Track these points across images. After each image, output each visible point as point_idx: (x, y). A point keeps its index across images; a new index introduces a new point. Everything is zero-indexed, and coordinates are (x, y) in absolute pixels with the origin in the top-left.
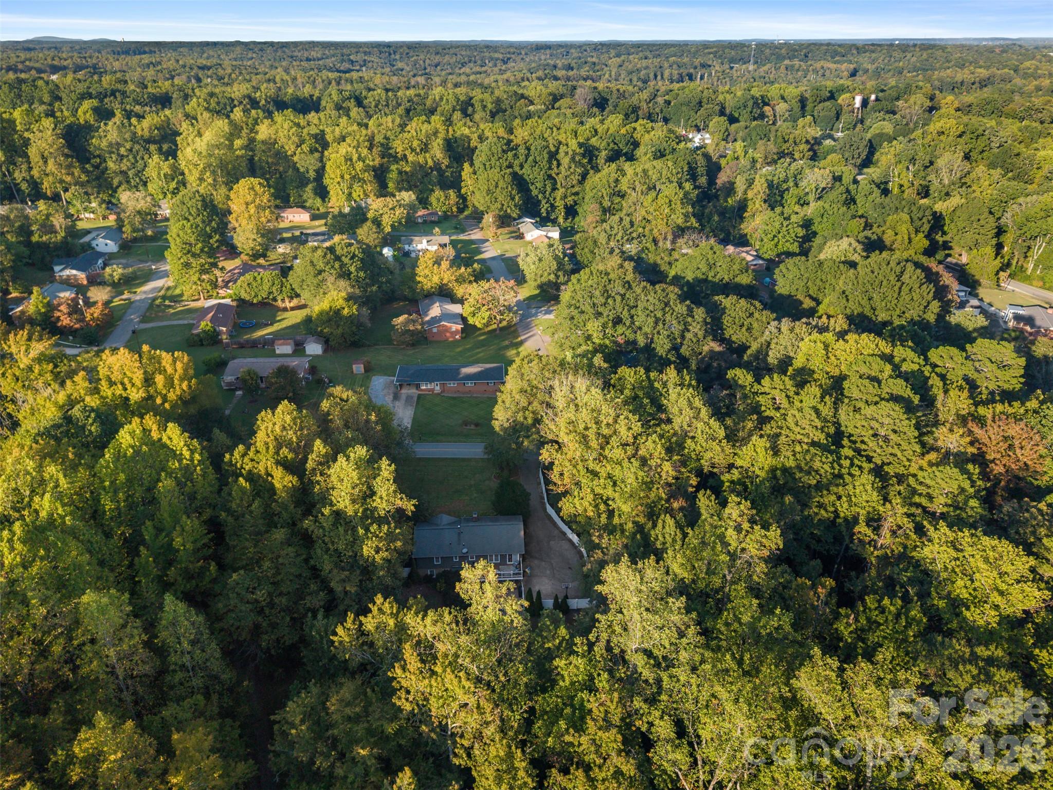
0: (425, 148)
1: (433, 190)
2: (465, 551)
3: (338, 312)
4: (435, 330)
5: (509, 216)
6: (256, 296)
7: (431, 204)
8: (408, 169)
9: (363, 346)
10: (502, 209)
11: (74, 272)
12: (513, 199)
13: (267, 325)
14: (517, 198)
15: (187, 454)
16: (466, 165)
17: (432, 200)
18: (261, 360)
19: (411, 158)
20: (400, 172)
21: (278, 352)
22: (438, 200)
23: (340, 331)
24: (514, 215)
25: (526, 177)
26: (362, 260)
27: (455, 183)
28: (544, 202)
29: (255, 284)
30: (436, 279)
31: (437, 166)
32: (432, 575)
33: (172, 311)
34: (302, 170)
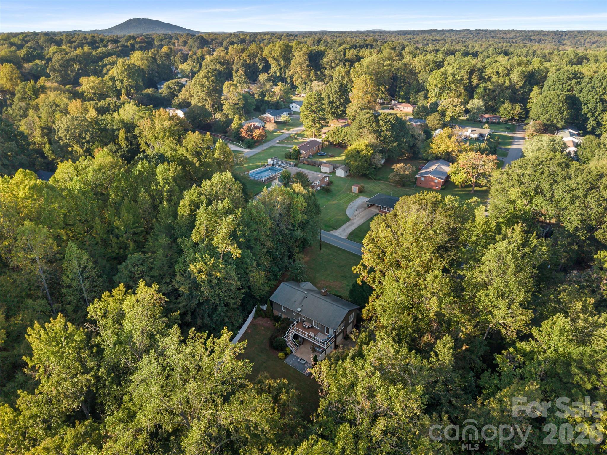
0: (508, 73)
1: (503, 103)
2: (299, 309)
3: (358, 152)
4: (423, 179)
5: (554, 126)
6: (336, 140)
7: (499, 112)
8: (491, 87)
9: (370, 178)
10: (549, 119)
11: (270, 116)
12: (561, 113)
13: (331, 156)
14: (565, 113)
15: (162, 183)
16: (536, 87)
17: (502, 109)
18: (311, 172)
19: (495, 79)
20: (485, 89)
21: (322, 170)
22: (506, 109)
23: (356, 163)
24: (560, 126)
25: (581, 99)
26: (392, 125)
27: (524, 100)
28: (591, 120)
29: (337, 133)
30: (443, 147)
31: (512, 87)
32: (280, 317)
33: (296, 141)
34: (421, 82)
